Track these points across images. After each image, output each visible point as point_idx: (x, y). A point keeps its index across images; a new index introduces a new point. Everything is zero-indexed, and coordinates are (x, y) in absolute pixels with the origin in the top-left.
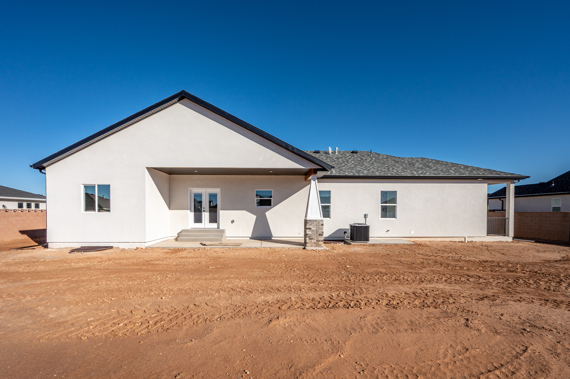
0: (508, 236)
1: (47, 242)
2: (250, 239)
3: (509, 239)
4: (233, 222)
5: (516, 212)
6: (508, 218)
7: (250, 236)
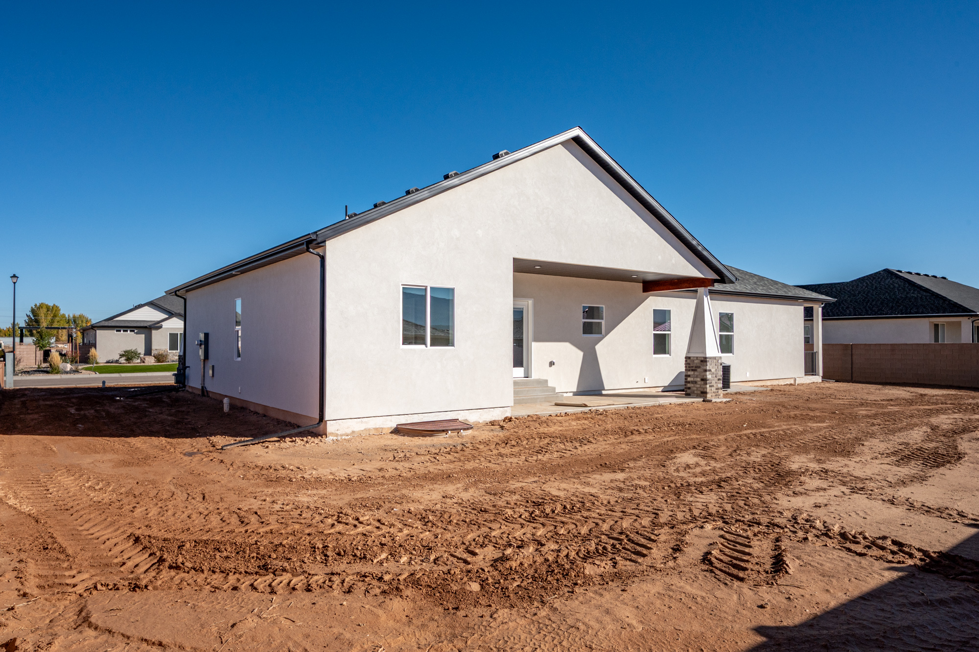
0: (819, 375)
1: (326, 419)
2: (574, 395)
3: (818, 379)
4: (552, 364)
5: (823, 345)
6: (817, 352)
7: (575, 390)
